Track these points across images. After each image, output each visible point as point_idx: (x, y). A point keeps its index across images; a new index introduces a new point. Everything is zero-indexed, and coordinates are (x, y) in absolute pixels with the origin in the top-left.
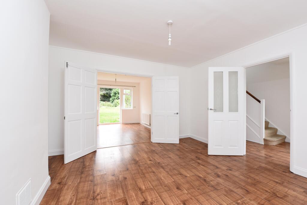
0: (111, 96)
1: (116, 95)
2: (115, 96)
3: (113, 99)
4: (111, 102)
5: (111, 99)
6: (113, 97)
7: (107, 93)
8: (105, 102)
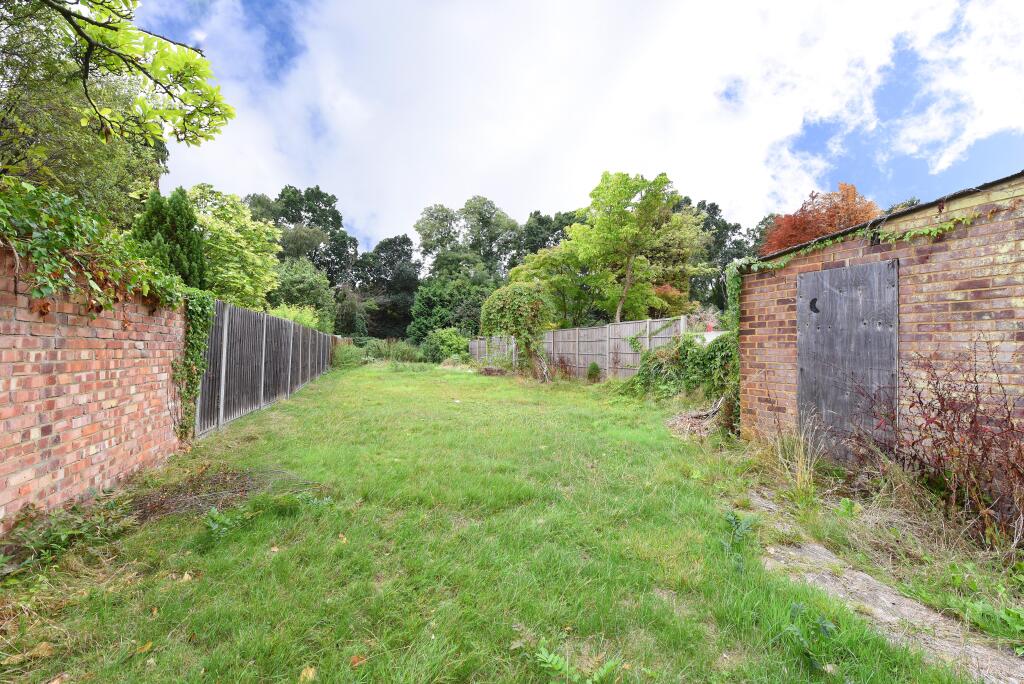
0: (413, 313)
1: (434, 311)
2: (430, 315)
3: (420, 329)
4: (412, 338)
5: (410, 328)
6: (422, 319)
7: (394, 306)
8: (384, 341)
